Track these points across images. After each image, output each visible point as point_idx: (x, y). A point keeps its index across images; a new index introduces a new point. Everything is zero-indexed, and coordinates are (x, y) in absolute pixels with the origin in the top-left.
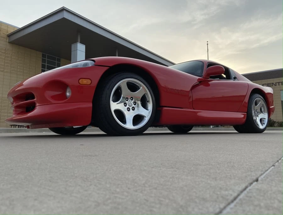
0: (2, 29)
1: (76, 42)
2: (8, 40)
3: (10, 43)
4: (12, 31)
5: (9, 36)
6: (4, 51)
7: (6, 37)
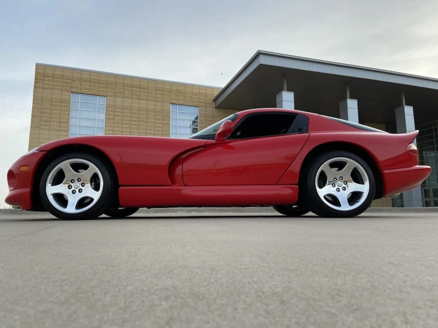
0: (207, 95)
1: (280, 90)
2: (214, 106)
3: (216, 108)
4: (216, 93)
5: (215, 100)
6: (211, 119)
7: (212, 101)
